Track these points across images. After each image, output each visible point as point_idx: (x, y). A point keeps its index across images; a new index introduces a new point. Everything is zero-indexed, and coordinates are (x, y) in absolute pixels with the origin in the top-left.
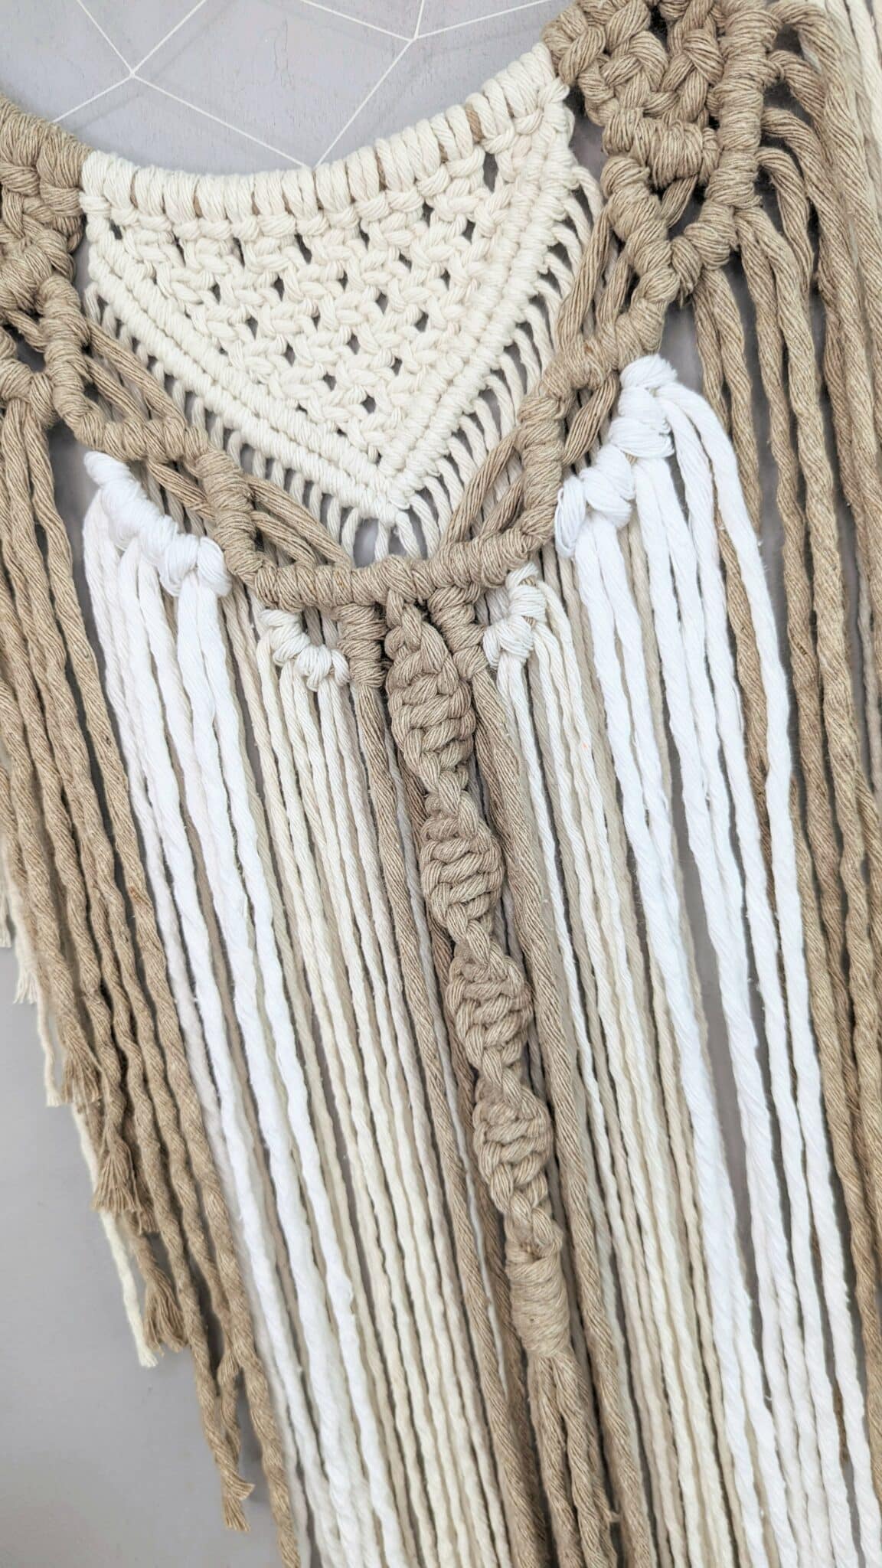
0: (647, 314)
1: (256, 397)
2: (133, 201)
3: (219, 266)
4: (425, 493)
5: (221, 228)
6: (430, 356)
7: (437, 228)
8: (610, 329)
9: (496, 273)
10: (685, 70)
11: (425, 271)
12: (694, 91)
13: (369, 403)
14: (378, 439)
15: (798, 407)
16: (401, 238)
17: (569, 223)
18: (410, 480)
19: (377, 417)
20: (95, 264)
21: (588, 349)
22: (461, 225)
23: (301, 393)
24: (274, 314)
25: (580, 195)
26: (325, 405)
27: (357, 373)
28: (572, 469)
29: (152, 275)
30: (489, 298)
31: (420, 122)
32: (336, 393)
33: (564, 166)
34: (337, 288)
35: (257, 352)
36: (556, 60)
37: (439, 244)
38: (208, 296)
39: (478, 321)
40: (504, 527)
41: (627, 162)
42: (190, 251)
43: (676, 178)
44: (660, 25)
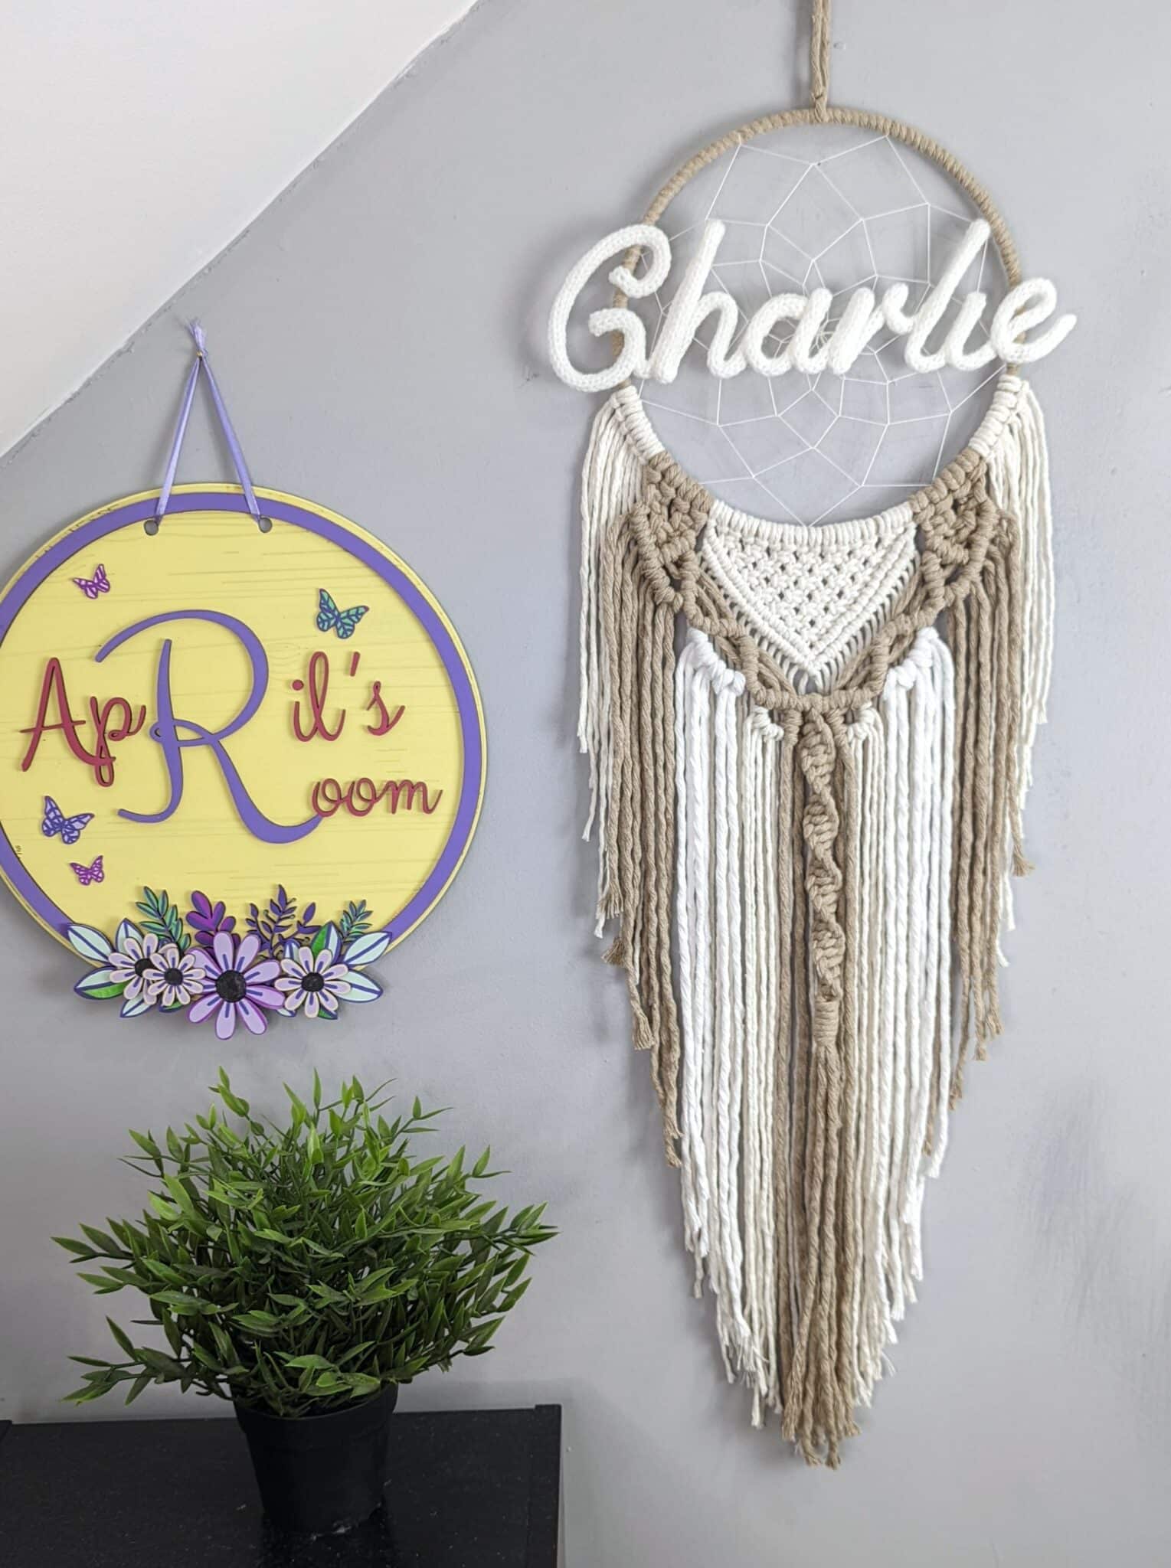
0: (932, 614)
1: (766, 611)
2: (729, 525)
3: (759, 556)
4: (829, 665)
5: (766, 544)
6: (843, 610)
7: (854, 561)
8: (916, 615)
9: (876, 584)
10: (962, 526)
11: (845, 575)
12: (964, 533)
13: (812, 623)
14: (815, 638)
15: (982, 660)
16: (839, 561)
17: (907, 570)
18: (824, 659)
19: (814, 630)
20: (707, 546)
21: (908, 622)
22: (863, 560)
23: (784, 613)
24: (781, 581)
25: (913, 561)
26: (794, 620)
27: (811, 610)
28: (891, 665)
29: (729, 554)
30: (870, 592)
31: (856, 522)
32: (800, 617)
33: (912, 552)
34: (807, 574)
35: (769, 593)
36: (915, 514)
37: (853, 566)
38: (751, 566)
39: (864, 600)
40: (860, 686)
41: (934, 556)
42: (748, 548)
43: (951, 564)
44: (956, 506)
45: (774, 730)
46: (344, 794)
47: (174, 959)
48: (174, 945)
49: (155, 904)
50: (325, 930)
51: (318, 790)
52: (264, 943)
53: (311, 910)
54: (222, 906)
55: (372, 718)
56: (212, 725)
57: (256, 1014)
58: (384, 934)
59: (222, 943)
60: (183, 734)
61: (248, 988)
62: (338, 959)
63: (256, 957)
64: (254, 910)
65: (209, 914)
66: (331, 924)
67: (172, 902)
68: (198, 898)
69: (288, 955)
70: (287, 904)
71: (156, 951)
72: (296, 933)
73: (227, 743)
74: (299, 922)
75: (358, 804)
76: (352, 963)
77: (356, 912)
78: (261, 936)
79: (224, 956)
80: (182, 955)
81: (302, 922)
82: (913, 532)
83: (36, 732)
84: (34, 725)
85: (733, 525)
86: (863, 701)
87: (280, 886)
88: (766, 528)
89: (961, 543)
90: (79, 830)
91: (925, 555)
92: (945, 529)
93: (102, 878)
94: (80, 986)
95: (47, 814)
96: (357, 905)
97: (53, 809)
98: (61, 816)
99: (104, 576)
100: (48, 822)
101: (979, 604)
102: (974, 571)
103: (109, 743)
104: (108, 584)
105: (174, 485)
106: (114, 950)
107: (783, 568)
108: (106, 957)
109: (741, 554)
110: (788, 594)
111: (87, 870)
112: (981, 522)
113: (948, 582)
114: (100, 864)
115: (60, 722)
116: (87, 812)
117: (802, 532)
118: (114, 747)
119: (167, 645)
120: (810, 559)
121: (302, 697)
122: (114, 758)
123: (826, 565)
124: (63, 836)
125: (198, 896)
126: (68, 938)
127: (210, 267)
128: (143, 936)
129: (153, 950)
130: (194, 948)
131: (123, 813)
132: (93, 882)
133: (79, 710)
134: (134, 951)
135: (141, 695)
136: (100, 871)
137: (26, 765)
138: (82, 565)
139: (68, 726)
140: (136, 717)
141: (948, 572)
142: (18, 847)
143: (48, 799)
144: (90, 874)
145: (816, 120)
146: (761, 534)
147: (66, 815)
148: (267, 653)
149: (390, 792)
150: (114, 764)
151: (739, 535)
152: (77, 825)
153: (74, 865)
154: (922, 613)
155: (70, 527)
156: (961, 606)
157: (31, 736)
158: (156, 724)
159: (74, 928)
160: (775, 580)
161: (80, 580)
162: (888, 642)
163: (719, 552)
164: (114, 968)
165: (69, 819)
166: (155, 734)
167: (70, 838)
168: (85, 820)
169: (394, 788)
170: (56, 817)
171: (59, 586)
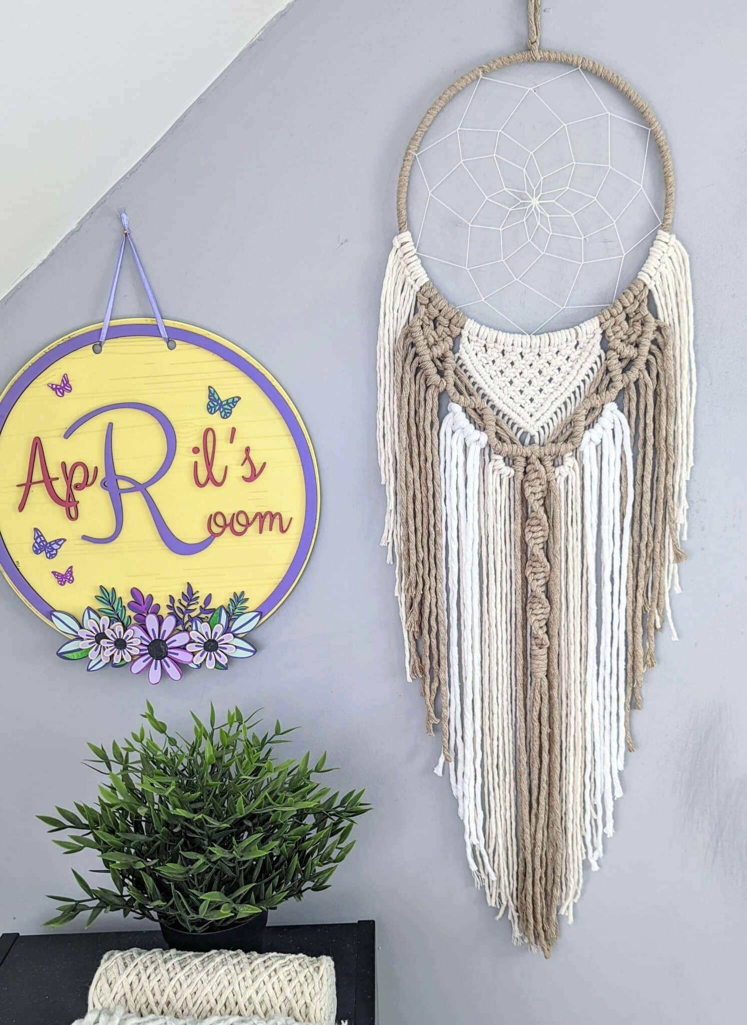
0: (614, 393)
1: (500, 393)
2: (478, 335)
3: (497, 356)
4: (543, 427)
5: (501, 348)
6: (552, 390)
7: (560, 357)
8: (604, 394)
9: (574, 373)
10: (632, 332)
11: (554, 367)
12: (634, 338)
13: (532, 400)
14: (533, 410)
15: (648, 422)
16: (550, 358)
17: (596, 363)
18: (540, 423)
19: (533, 405)
20: (461, 348)
21: (598, 399)
22: (566, 357)
23: (513, 394)
24: (510, 372)
25: (600, 357)
26: (519, 398)
27: (530, 391)
28: (587, 428)
29: (476, 354)
30: (570, 378)
31: (562, 331)
32: (523, 396)
33: (598, 350)
34: (529, 367)
35: (502, 381)
36: (601, 324)
37: (559, 361)
38: (491, 363)
39: (566, 384)
40: (566, 441)
41: (615, 353)
42: (489, 351)
43: (626, 358)
44: (628, 319)
45: (508, 471)
46: (228, 521)
47: (120, 632)
48: (120, 623)
49: (107, 596)
50: (218, 611)
51: (212, 519)
52: (178, 621)
53: (208, 599)
54: (151, 597)
55: (246, 471)
56: (142, 479)
57: (174, 667)
58: (256, 613)
59: (151, 621)
60: (123, 485)
61: (169, 651)
62: (227, 630)
63: (174, 630)
64: (172, 599)
65: (142, 603)
66: (222, 607)
67: (118, 596)
68: (135, 592)
69: (194, 628)
70: (193, 595)
71: (109, 628)
72: (200, 614)
73: (151, 490)
74: (201, 606)
75: (238, 528)
76: (236, 632)
77: (239, 599)
78: (176, 616)
79: (153, 630)
80: (125, 630)
81: (203, 606)
82: (599, 337)
83: (28, 485)
84: (25, 481)
85: (480, 335)
86: (567, 451)
87: (188, 583)
88: (502, 336)
89: (632, 344)
90: (56, 550)
91: (608, 353)
92: (621, 334)
93: (73, 581)
94: (61, 651)
95: (36, 539)
96: (238, 595)
97: (39, 536)
98: (45, 541)
99: (68, 382)
100: (36, 545)
101: (646, 385)
102: (641, 364)
103: (75, 492)
104: (71, 387)
105: (110, 320)
106: (81, 627)
107: (512, 364)
108: (77, 633)
109: (485, 355)
110: (515, 380)
111: (62, 575)
112: (644, 329)
113: (624, 370)
114: (71, 572)
115: (42, 479)
116: (60, 538)
117: (526, 339)
118: (78, 495)
119: (110, 426)
120: (530, 357)
121: (200, 458)
122: (78, 502)
123: (542, 361)
124: (46, 554)
125: (135, 590)
126: (52, 621)
127: (131, 172)
128: (100, 618)
129: (106, 627)
130: (134, 625)
131: (85, 538)
132: (67, 583)
133: (55, 471)
134: (94, 628)
135: (95, 459)
136: (71, 575)
137: (21, 508)
138: (53, 374)
139: (48, 481)
140: (91, 474)
141: (624, 364)
142: (17, 562)
143: (36, 530)
144: (65, 578)
145: (533, 60)
146: (499, 341)
147: (48, 540)
148: (176, 430)
149: (257, 520)
150: (78, 505)
151: (484, 342)
152: (55, 546)
153: (54, 573)
154: (608, 392)
155: (45, 350)
156: (633, 386)
157: (23, 488)
158: (104, 479)
159: (55, 613)
160: (507, 372)
161: (52, 385)
162: (584, 412)
163: (469, 353)
164: (82, 639)
165: (50, 543)
166: (104, 485)
167: (51, 555)
168: (60, 543)
169: (261, 517)
170: (42, 541)
171: (39, 390)
